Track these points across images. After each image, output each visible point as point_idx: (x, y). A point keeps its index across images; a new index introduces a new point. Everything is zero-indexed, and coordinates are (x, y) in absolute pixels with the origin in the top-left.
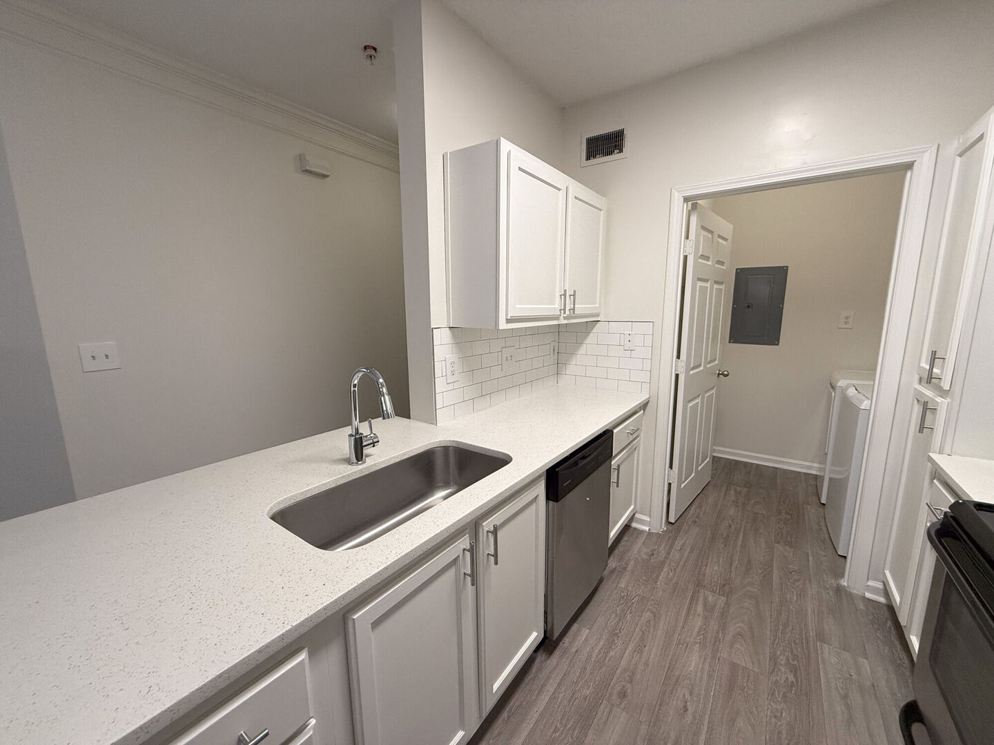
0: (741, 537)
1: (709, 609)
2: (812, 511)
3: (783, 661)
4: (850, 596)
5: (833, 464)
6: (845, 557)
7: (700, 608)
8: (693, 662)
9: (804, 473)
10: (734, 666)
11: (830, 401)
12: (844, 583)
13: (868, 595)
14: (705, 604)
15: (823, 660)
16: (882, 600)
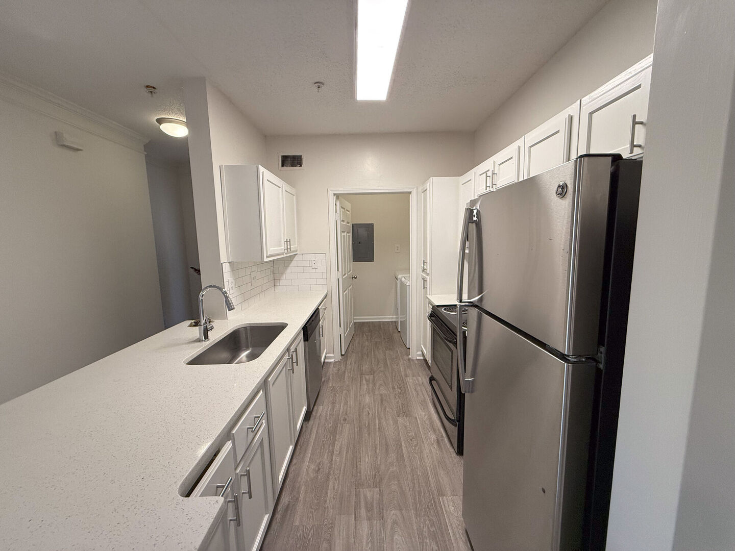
0: (373, 352)
1: (368, 381)
2: (396, 335)
3: (396, 387)
4: (413, 360)
5: (400, 315)
6: (409, 348)
7: (364, 382)
8: (367, 399)
9: (391, 321)
10: (381, 395)
11: (396, 284)
12: (410, 357)
13: (418, 358)
14: (366, 380)
15: (408, 382)
16: (422, 358)
